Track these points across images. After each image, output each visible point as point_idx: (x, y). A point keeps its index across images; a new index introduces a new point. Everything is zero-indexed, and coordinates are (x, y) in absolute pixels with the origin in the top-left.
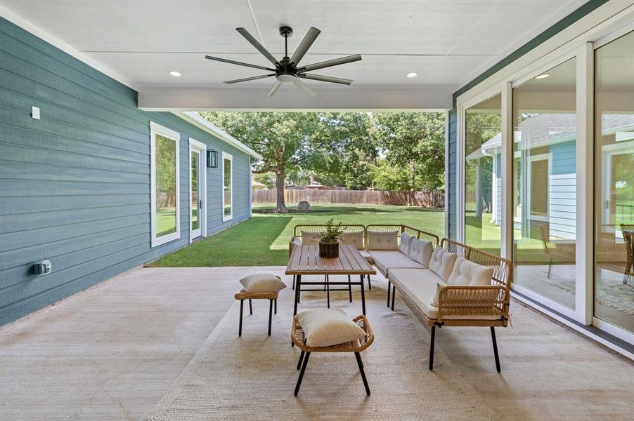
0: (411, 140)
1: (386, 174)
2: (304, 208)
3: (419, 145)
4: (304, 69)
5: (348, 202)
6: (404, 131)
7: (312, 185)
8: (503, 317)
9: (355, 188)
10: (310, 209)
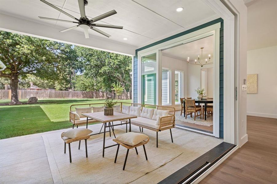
0: (98, 67)
1: (83, 82)
2: (34, 101)
3: (102, 69)
4: (95, 25)
5: (61, 97)
6: (95, 62)
7: (31, 88)
8: (173, 125)
9: (62, 90)
10: (38, 102)
